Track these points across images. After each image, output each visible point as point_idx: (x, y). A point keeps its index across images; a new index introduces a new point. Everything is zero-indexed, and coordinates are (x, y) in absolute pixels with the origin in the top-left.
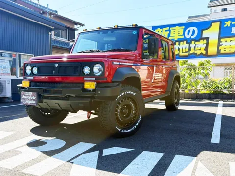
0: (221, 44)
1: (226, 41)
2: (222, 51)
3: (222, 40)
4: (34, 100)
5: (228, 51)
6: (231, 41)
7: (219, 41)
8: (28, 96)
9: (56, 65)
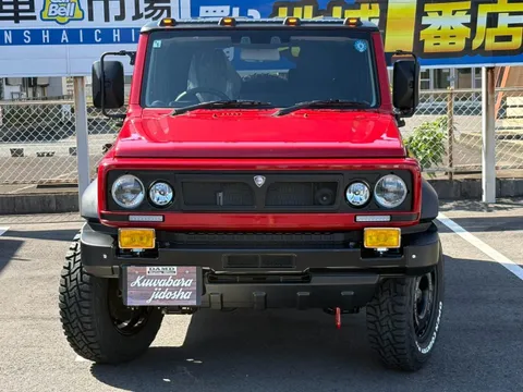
0: (425, 21)
1: (440, 13)
2: (429, 46)
3: (428, 7)
4: (185, 290)
5: (444, 45)
6: (454, 13)
7: (421, 13)
8: (161, 278)
9: (260, 181)
